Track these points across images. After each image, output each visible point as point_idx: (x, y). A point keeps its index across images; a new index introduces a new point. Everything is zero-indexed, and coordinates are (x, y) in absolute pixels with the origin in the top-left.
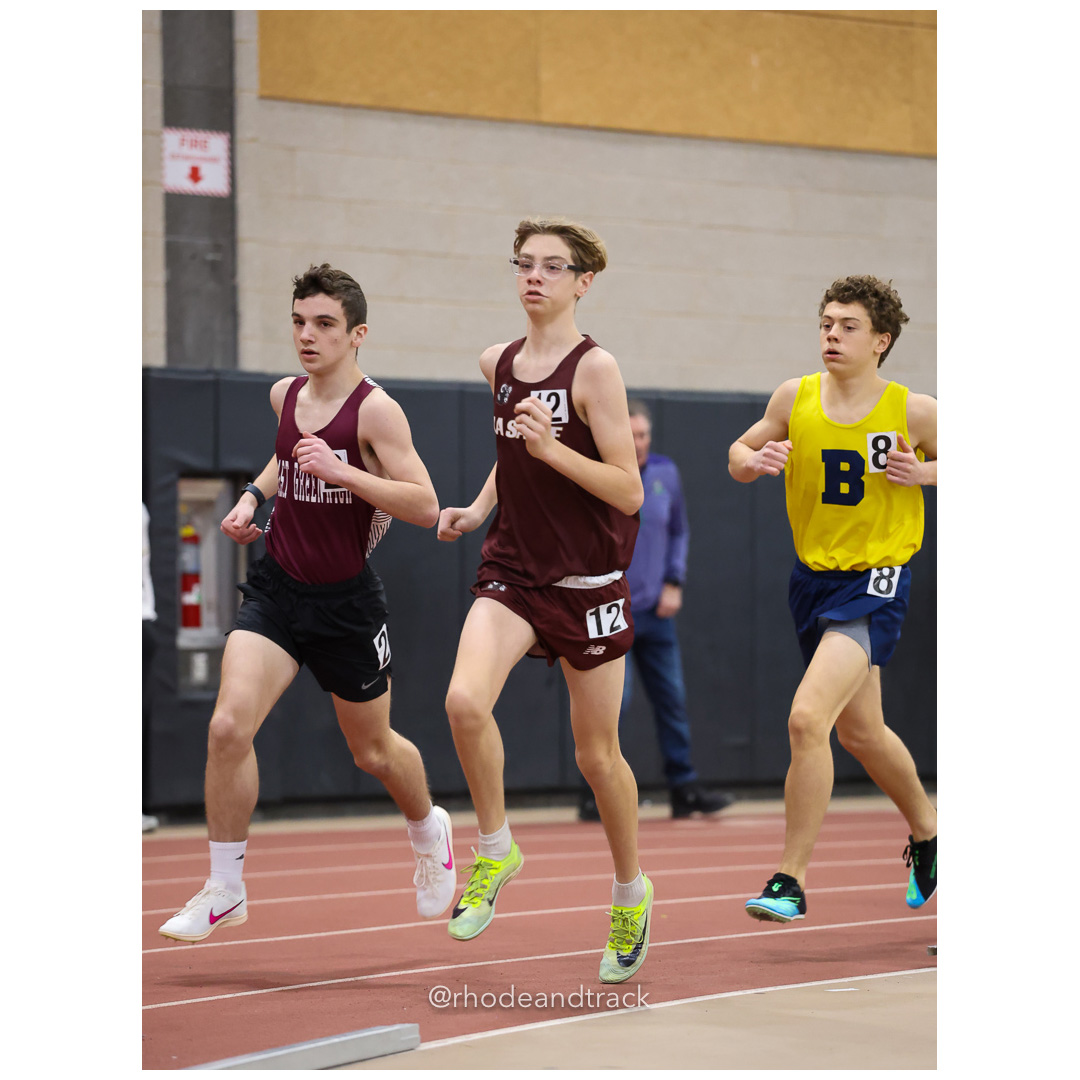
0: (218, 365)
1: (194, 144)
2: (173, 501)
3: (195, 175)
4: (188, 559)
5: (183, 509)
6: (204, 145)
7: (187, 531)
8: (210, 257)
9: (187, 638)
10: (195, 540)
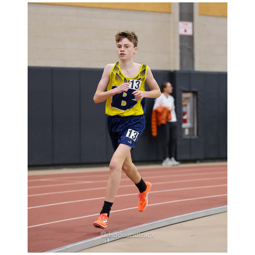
0: (190, 69)
1: (185, 25)
2: (181, 98)
3: (185, 31)
4: (184, 109)
5: (183, 99)
6: (187, 25)
7: (184, 104)
8: (189, 47)
9: (184, 125)
10: (186, 105)
